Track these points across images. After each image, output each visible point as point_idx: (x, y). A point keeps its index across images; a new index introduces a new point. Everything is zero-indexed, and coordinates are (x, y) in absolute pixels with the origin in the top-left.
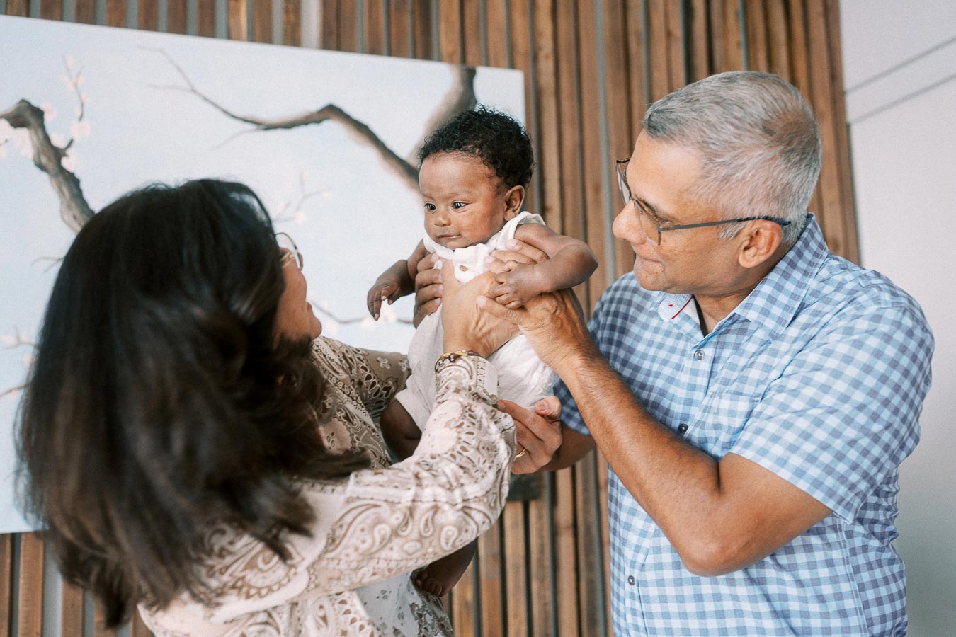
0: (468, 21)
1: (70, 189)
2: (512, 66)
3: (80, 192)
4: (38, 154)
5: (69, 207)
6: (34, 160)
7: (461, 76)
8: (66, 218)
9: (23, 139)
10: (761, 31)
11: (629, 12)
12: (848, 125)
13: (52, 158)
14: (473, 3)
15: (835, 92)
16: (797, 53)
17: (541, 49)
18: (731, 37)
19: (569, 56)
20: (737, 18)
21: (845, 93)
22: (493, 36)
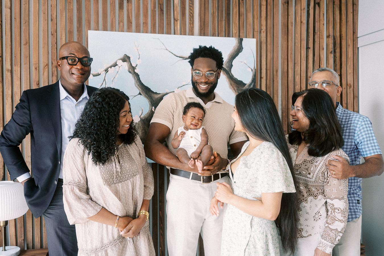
1: (137, 77)
2: (253, 37)
3: (139, 78)
4: (129, 69)
5: (137, 82)
6: (128, 70)
7: (238, 41)
8: (136, 85)
9: (125, 65)
10: (331, 19)
11: (289, 17)
12: (358, 48)
13: (132, 70)
14: (243, 16)
15: (354, 39)
16: (343, 26)
17: (262, 30)
18: (321, 22)
19: (271, 32)
20: (324, 16)
21: (358, 38)
22: (248, 27)
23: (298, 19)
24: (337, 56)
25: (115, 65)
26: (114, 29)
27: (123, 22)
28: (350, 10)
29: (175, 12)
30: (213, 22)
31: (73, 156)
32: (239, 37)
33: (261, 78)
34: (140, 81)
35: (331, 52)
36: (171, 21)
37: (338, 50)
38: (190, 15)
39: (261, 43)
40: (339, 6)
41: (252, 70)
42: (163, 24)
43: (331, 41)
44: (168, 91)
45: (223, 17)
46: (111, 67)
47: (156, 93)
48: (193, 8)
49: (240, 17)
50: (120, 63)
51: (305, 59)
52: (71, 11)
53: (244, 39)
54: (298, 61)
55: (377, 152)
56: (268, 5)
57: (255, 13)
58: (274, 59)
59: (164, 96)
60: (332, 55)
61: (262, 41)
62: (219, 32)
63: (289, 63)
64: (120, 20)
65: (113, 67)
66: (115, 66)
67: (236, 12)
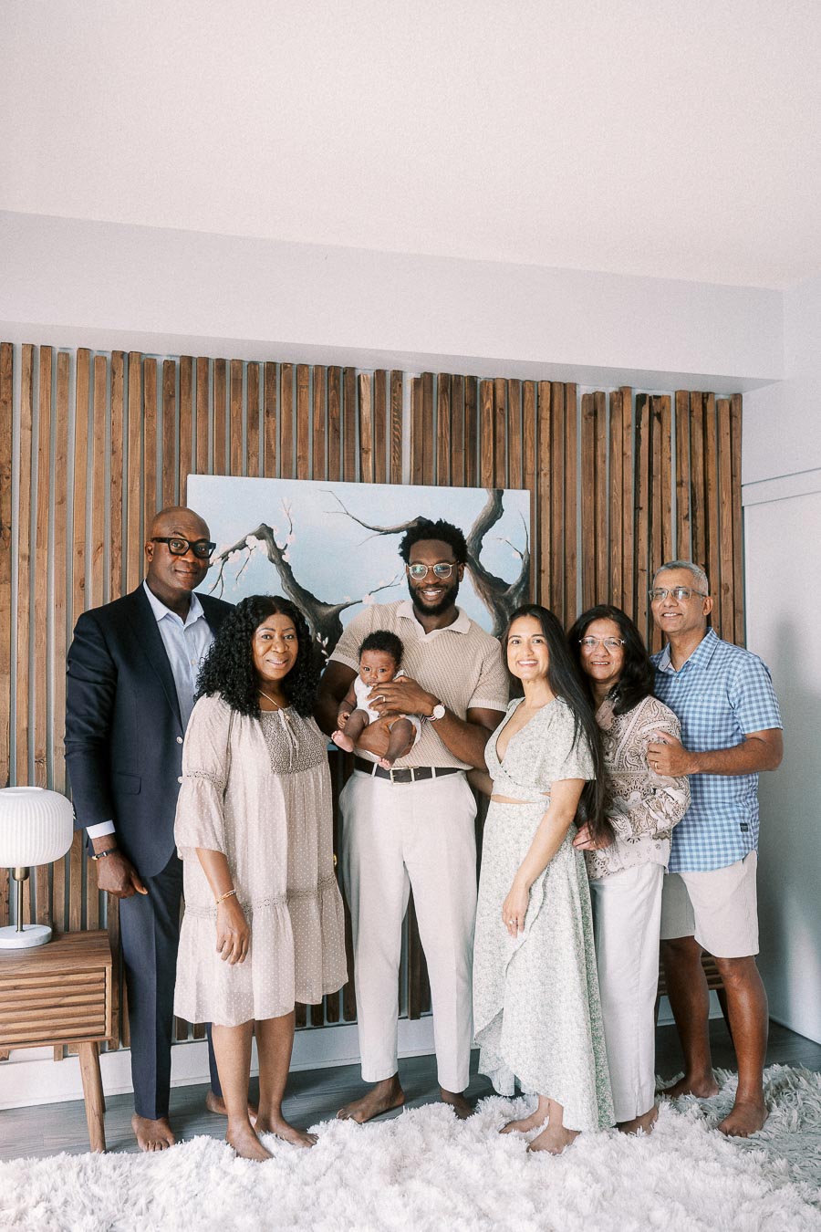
0: (498, 455)
1: (286, 572)
2: (524, 488)
3: (292, 573)
4: (271, 553)
5: (286, 582)
6: (269, 557)
7: (494, 495)
8: (284, 588)
9: (263, 546)
10: (686, 448)
11: (599, 443)
12: (743, 507)
13: (277, 555)
14: (502, 443)
15: (734, 487)
16: (710, 461)
17: (541, 470)
18: (664, 453)
19: (559, 474)
20: (670, 441)
21: (742, 486)
22: (513, 463)
23: (617, 448)
24: (698, 526)
25: (243, 546)
26: (239, 471)
27: (257, 456)
28: (725, 428)
29: (364, 435)
30: (441, 454)
31: (209, 723)
32: (494, 487)
33: (540, 571)
34: (292, 579)
35: (687, 517)
36: (354, 453)
37: (700, 513)
38: (394, 440)
39: (539, 498)
40: (701, 420)
41: (522, 557)
42: (339, 460)
43: (686, 493)
44: (350, 601)
45: (461, 444)
46: (233, 550)
47: (325, 604)
48: (401, 427)
49: (498, 444)
50: (252, 541)
51: (632, 532)
52: (152, 434)
53: (506, 491)
54: (617, 535)
55: (769, 724)
56: (555, 417)
57: (527, 434)
58: (568, 533)
59: (340, 611)
60: (689, 523)
61: (543, 493)
62: (454, 475)
63: (599, 540)
64: (251, 452)
65: (237, 551)
66: (243, 548)
67: (489, 435)
